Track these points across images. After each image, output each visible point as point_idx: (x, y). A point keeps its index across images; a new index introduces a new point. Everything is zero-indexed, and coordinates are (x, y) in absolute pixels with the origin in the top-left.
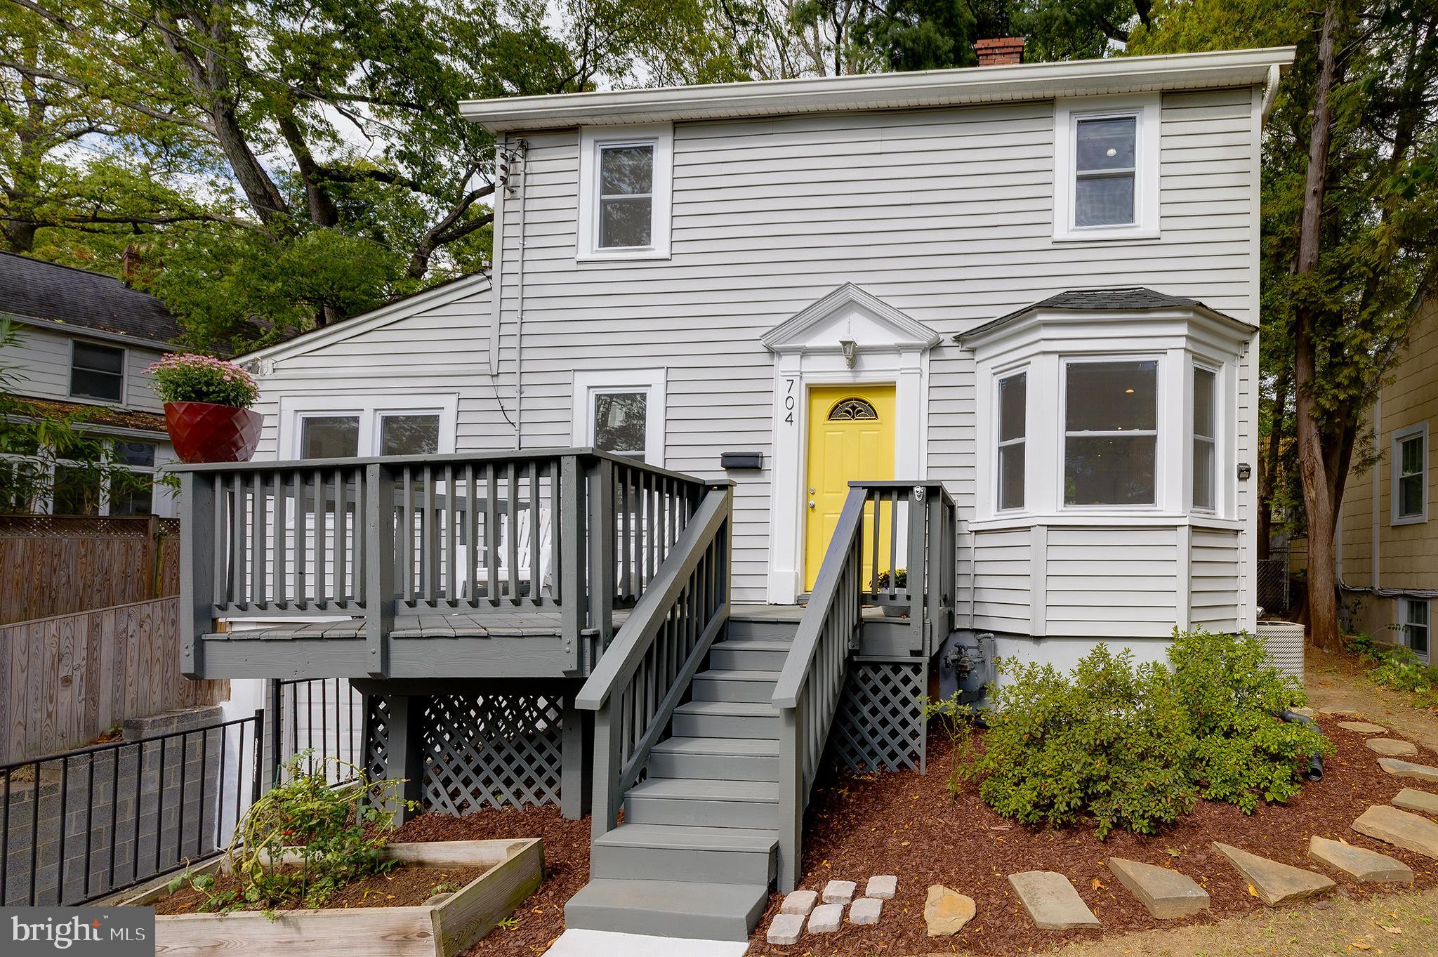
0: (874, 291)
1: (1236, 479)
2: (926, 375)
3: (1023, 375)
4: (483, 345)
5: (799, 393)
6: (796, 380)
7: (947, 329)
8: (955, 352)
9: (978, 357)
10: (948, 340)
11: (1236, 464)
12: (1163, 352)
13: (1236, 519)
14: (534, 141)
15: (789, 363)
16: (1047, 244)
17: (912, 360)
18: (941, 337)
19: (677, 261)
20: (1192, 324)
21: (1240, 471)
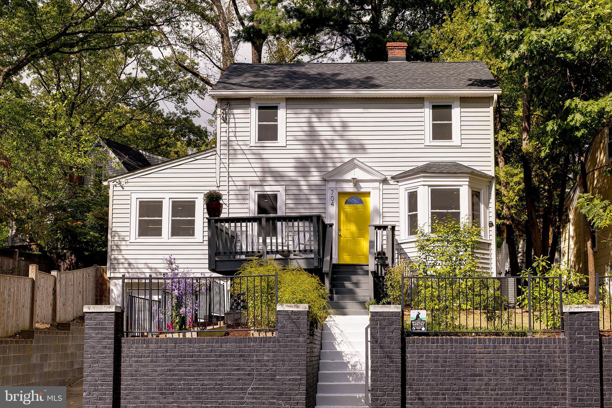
0: (361, 160)
1: (488, 226)
2: (381, 190)
3: (416, 192)
4: (214, 175)
5: (336, 195)
6: (335, 190)
7: (389, 174)
8: (391, 182)
9: (400, 184)
10: (389, 178)
11: (488, 221)
12: (461, 186)
13: (488, 239)
14: (232, 102)
15: (332, 185)
16: (423, 146)
17: (377, 184)
18: (387, 177)
19: (288, 147)
20: (470, 178)
21: (489, 224)
